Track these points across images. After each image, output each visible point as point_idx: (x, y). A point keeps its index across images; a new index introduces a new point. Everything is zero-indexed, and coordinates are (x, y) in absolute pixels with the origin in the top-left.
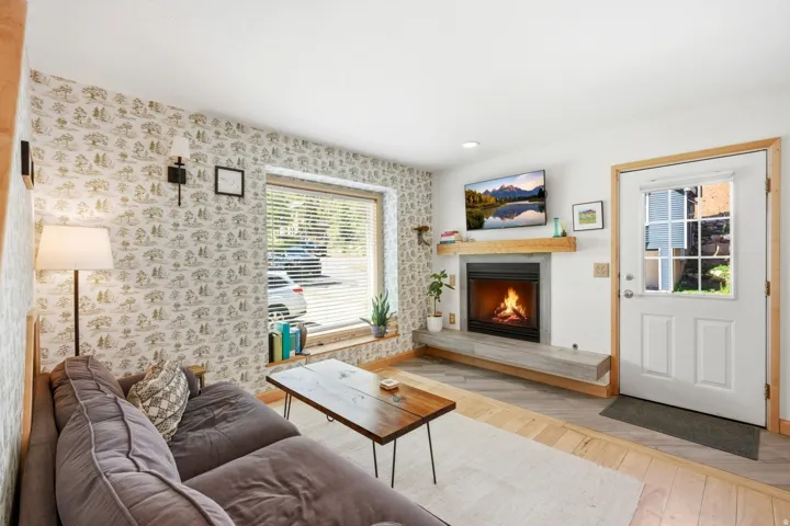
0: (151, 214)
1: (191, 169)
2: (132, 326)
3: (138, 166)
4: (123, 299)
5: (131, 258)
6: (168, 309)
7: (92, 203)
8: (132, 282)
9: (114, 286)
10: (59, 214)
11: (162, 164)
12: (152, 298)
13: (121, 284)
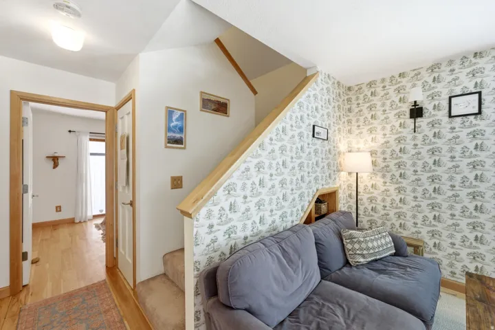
0: (399, 140)
1: (428, 106)
2: (388, 204)
3: (391, 115)
4: (383, 188)
5: (388, 166)
6: (409, 199)
7: (369, 139)
8: (388, 180)
9: (379, 181)
10: (356, 146)
11: (406, 108)
12: (399, 190)
13: (382, 180)
